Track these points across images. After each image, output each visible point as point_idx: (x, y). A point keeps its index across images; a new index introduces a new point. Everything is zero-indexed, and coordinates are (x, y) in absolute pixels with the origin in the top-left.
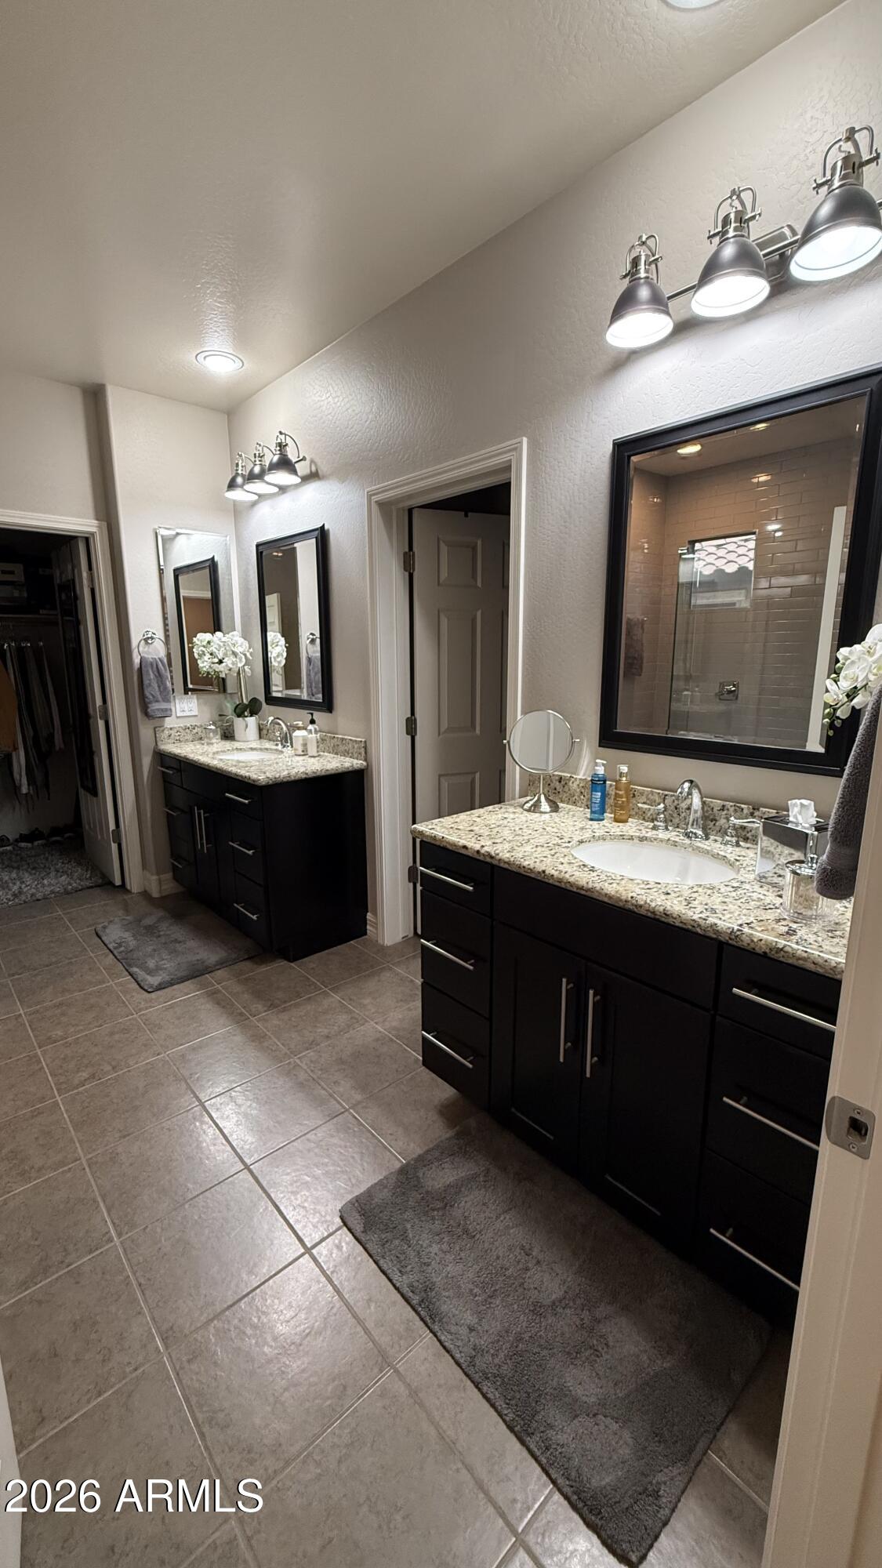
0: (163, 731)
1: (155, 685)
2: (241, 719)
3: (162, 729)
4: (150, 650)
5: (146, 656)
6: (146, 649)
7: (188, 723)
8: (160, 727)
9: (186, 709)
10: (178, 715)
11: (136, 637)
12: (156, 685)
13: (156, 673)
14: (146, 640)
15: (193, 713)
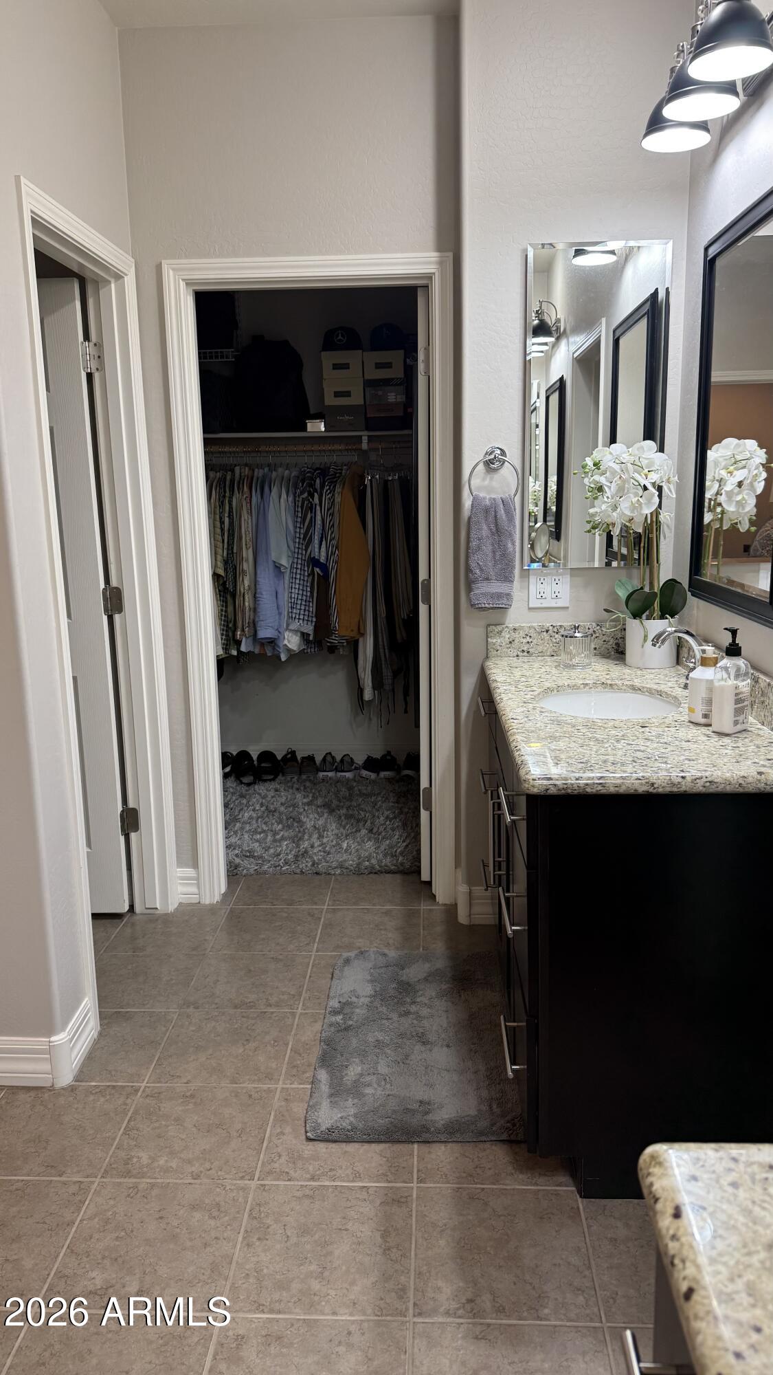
0: (500, 632)
1: (487, 549)
2: (637, 621)
3: (499, 628)
4: (494, 484)
5: (482, 495)
6: (487, 482)
7: (548, 620)
8: (496, 625)
9: (548, 595)
10: (531, 606)
11: (472, 456)
12: (490, 548)
13: (492, 526)
14: (488, 464)
15: (560, 604)
